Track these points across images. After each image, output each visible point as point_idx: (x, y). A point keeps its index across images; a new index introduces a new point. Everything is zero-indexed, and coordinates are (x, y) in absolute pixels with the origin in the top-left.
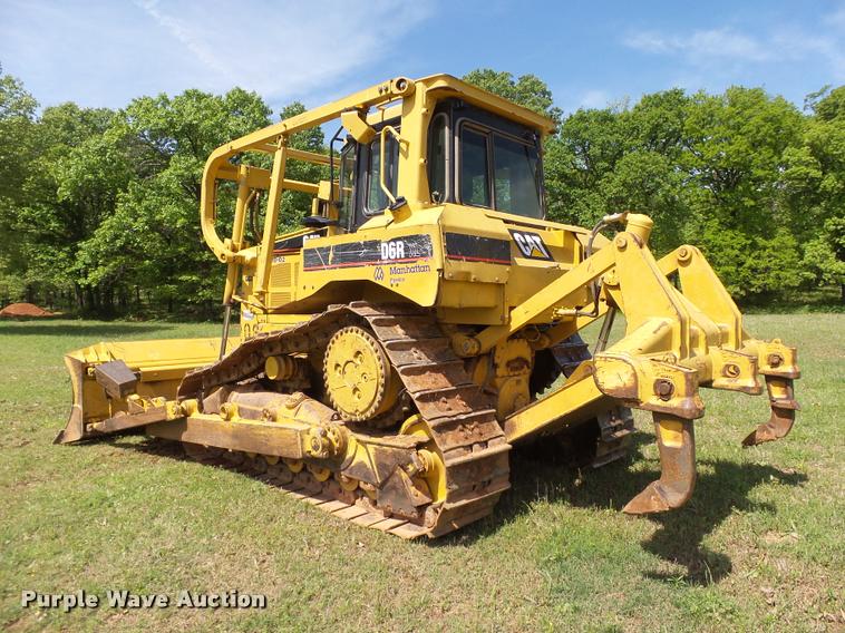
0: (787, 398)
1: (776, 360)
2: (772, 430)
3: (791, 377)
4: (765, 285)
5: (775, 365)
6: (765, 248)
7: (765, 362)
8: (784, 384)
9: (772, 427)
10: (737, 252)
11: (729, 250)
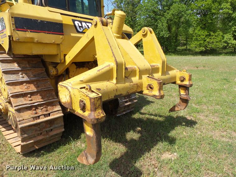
0: (186, 95)
1: (182, 79)
2: (179, 107)
3: (188, 86)
4: (212, 47)
5: (182, 81)
6: (213, 36)
7: (179, 79)
8: (185, 89)
9: (179, 106)
10: (204, 37)
11: (202, 36)
